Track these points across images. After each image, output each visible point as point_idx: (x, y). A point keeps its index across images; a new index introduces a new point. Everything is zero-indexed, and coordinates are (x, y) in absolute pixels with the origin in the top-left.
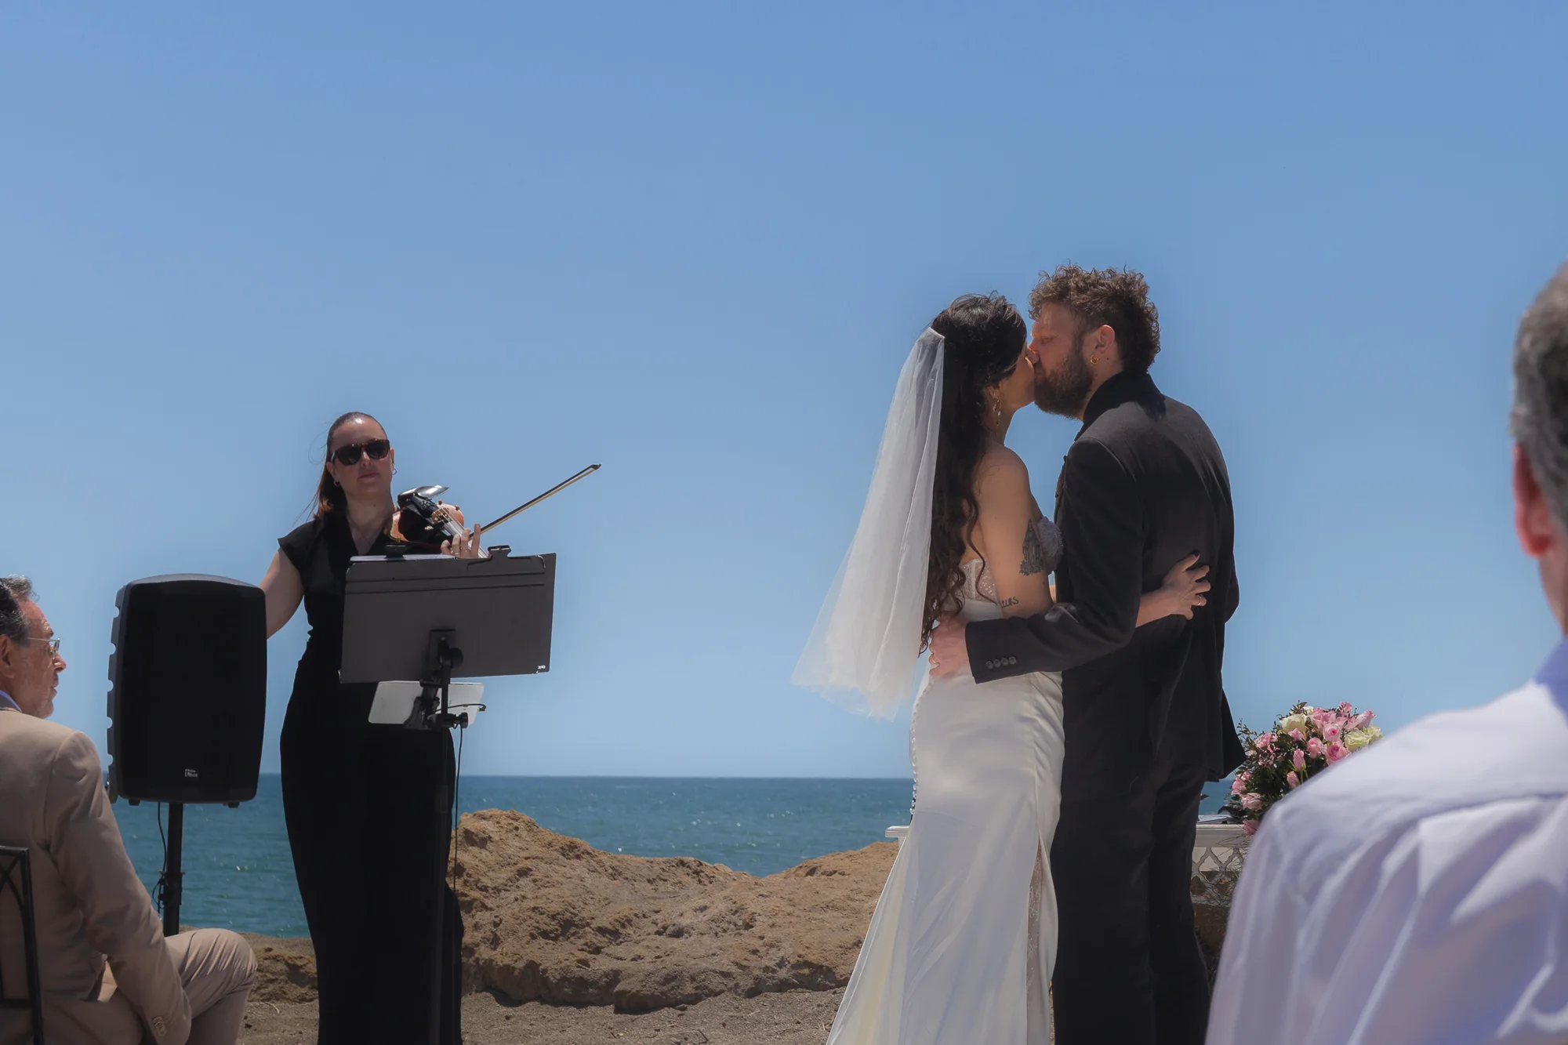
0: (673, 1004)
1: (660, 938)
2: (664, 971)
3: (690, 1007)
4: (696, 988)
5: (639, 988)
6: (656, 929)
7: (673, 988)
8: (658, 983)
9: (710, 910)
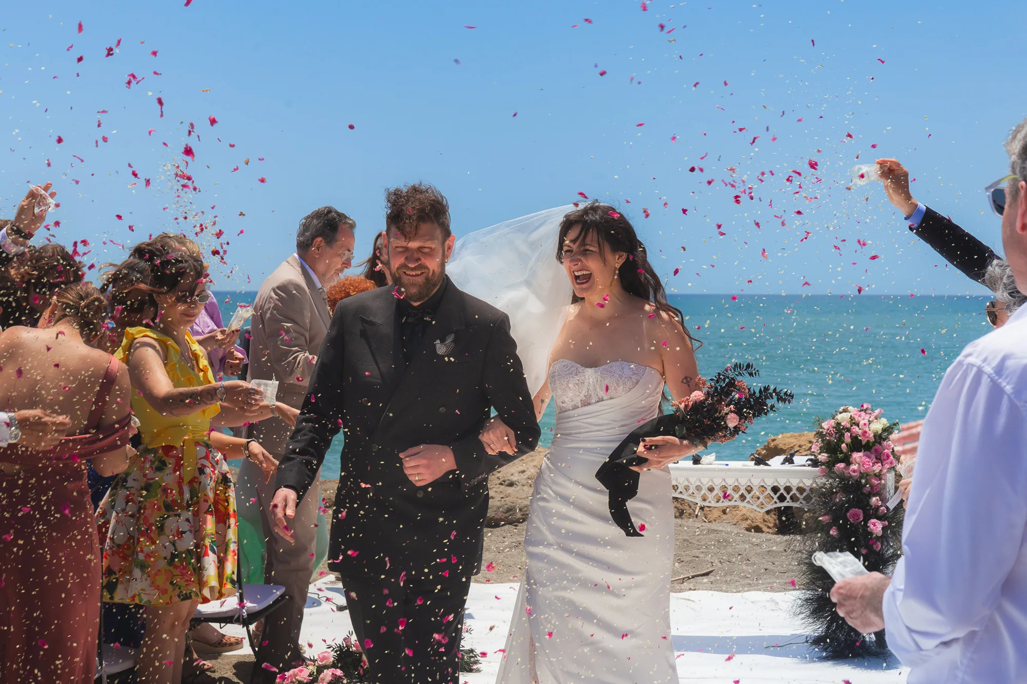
0: (510, 523)
1: (502, 487)
2: (506, 506)
3: (520, 525)
4: (523, 515)
5: (494, 515)
6: (499, 482)
7: (510, 515)
8: (503, 512)
9: (527, 472)
